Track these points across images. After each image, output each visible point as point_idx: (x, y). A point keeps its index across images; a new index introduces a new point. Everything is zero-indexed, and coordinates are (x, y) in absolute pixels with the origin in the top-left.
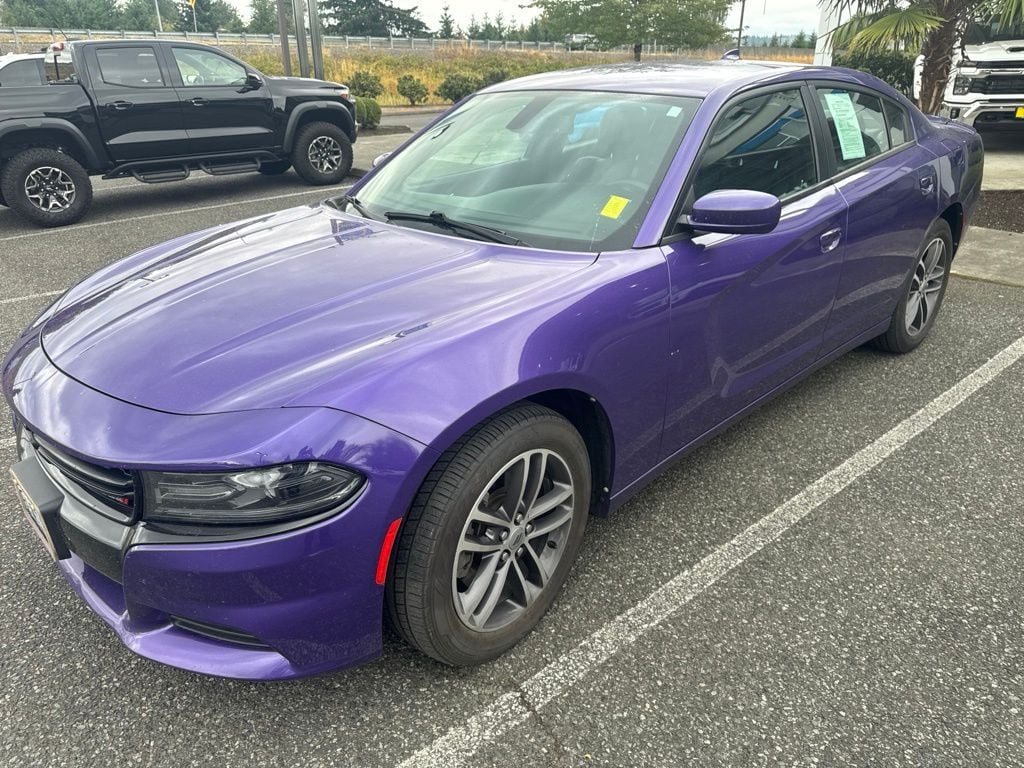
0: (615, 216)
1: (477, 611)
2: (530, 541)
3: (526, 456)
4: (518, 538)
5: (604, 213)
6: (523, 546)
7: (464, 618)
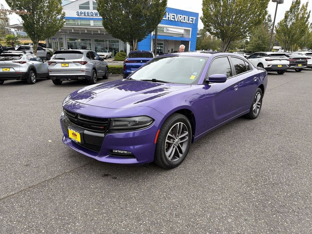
0: (193, 79)
1: (169, 156)
2: (180, 143)
3: (178, 123)
4: (177, 142)
5: (190, 78)
6: (178, 144)
7: (167, 157)
